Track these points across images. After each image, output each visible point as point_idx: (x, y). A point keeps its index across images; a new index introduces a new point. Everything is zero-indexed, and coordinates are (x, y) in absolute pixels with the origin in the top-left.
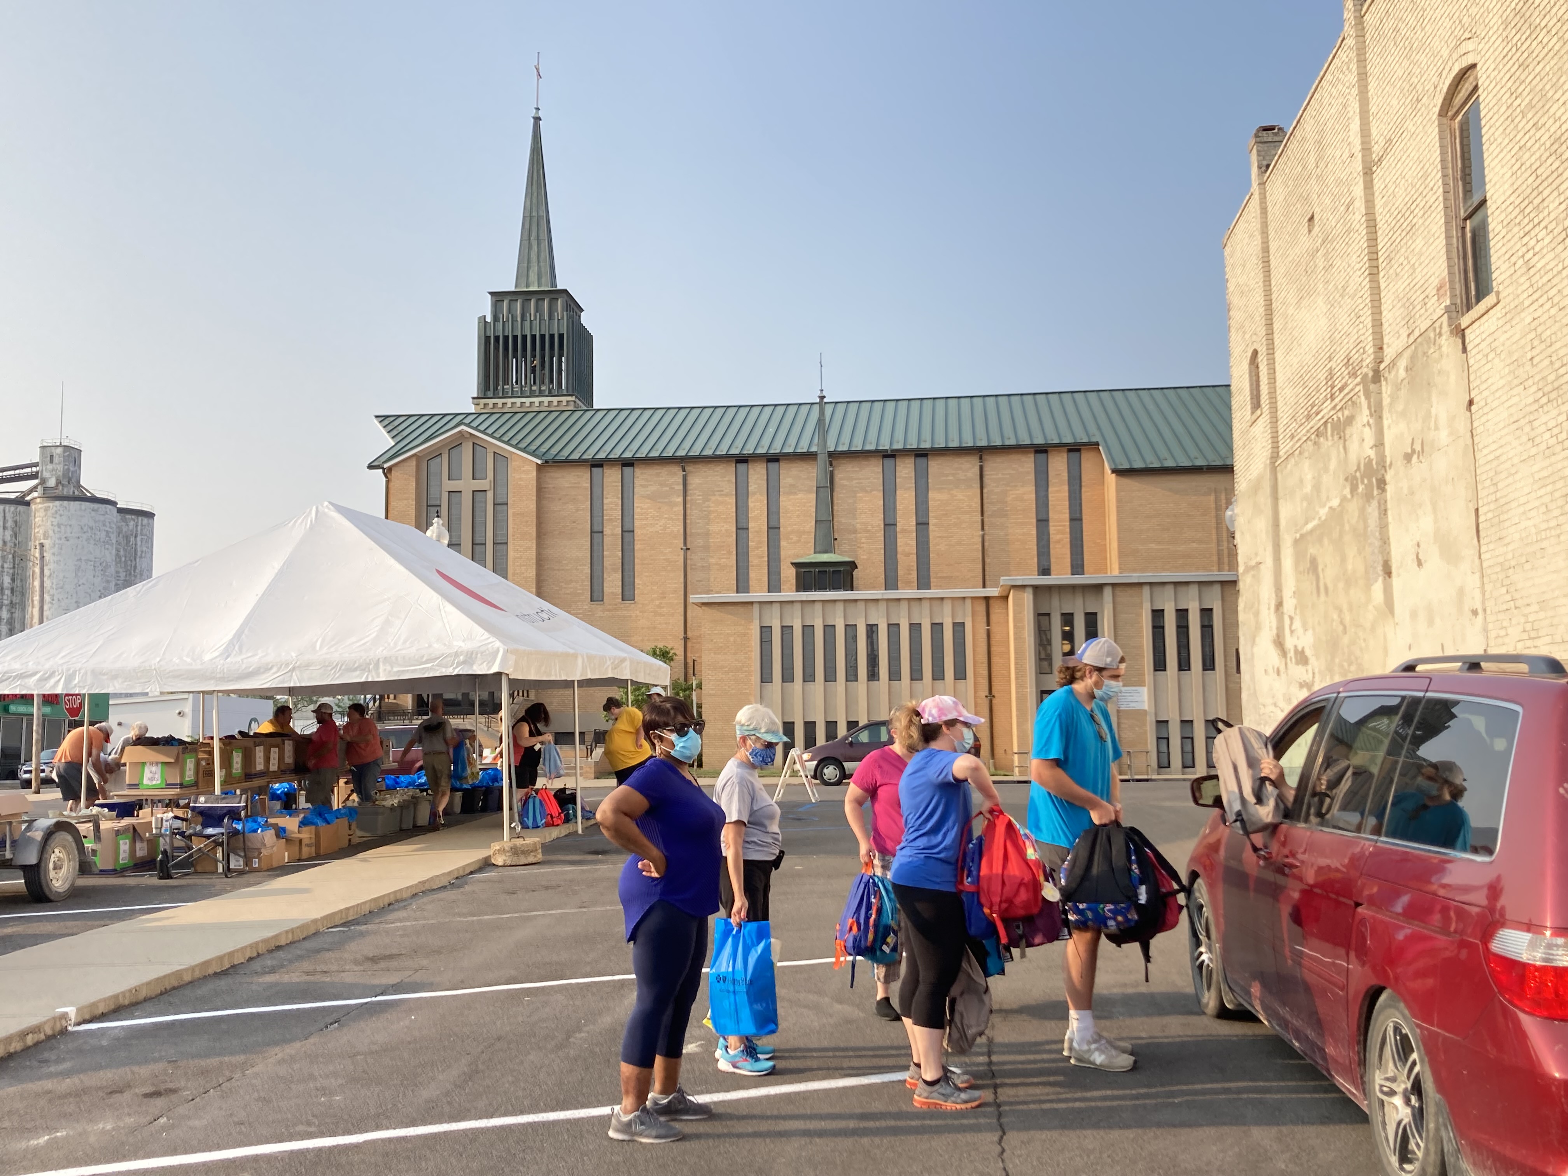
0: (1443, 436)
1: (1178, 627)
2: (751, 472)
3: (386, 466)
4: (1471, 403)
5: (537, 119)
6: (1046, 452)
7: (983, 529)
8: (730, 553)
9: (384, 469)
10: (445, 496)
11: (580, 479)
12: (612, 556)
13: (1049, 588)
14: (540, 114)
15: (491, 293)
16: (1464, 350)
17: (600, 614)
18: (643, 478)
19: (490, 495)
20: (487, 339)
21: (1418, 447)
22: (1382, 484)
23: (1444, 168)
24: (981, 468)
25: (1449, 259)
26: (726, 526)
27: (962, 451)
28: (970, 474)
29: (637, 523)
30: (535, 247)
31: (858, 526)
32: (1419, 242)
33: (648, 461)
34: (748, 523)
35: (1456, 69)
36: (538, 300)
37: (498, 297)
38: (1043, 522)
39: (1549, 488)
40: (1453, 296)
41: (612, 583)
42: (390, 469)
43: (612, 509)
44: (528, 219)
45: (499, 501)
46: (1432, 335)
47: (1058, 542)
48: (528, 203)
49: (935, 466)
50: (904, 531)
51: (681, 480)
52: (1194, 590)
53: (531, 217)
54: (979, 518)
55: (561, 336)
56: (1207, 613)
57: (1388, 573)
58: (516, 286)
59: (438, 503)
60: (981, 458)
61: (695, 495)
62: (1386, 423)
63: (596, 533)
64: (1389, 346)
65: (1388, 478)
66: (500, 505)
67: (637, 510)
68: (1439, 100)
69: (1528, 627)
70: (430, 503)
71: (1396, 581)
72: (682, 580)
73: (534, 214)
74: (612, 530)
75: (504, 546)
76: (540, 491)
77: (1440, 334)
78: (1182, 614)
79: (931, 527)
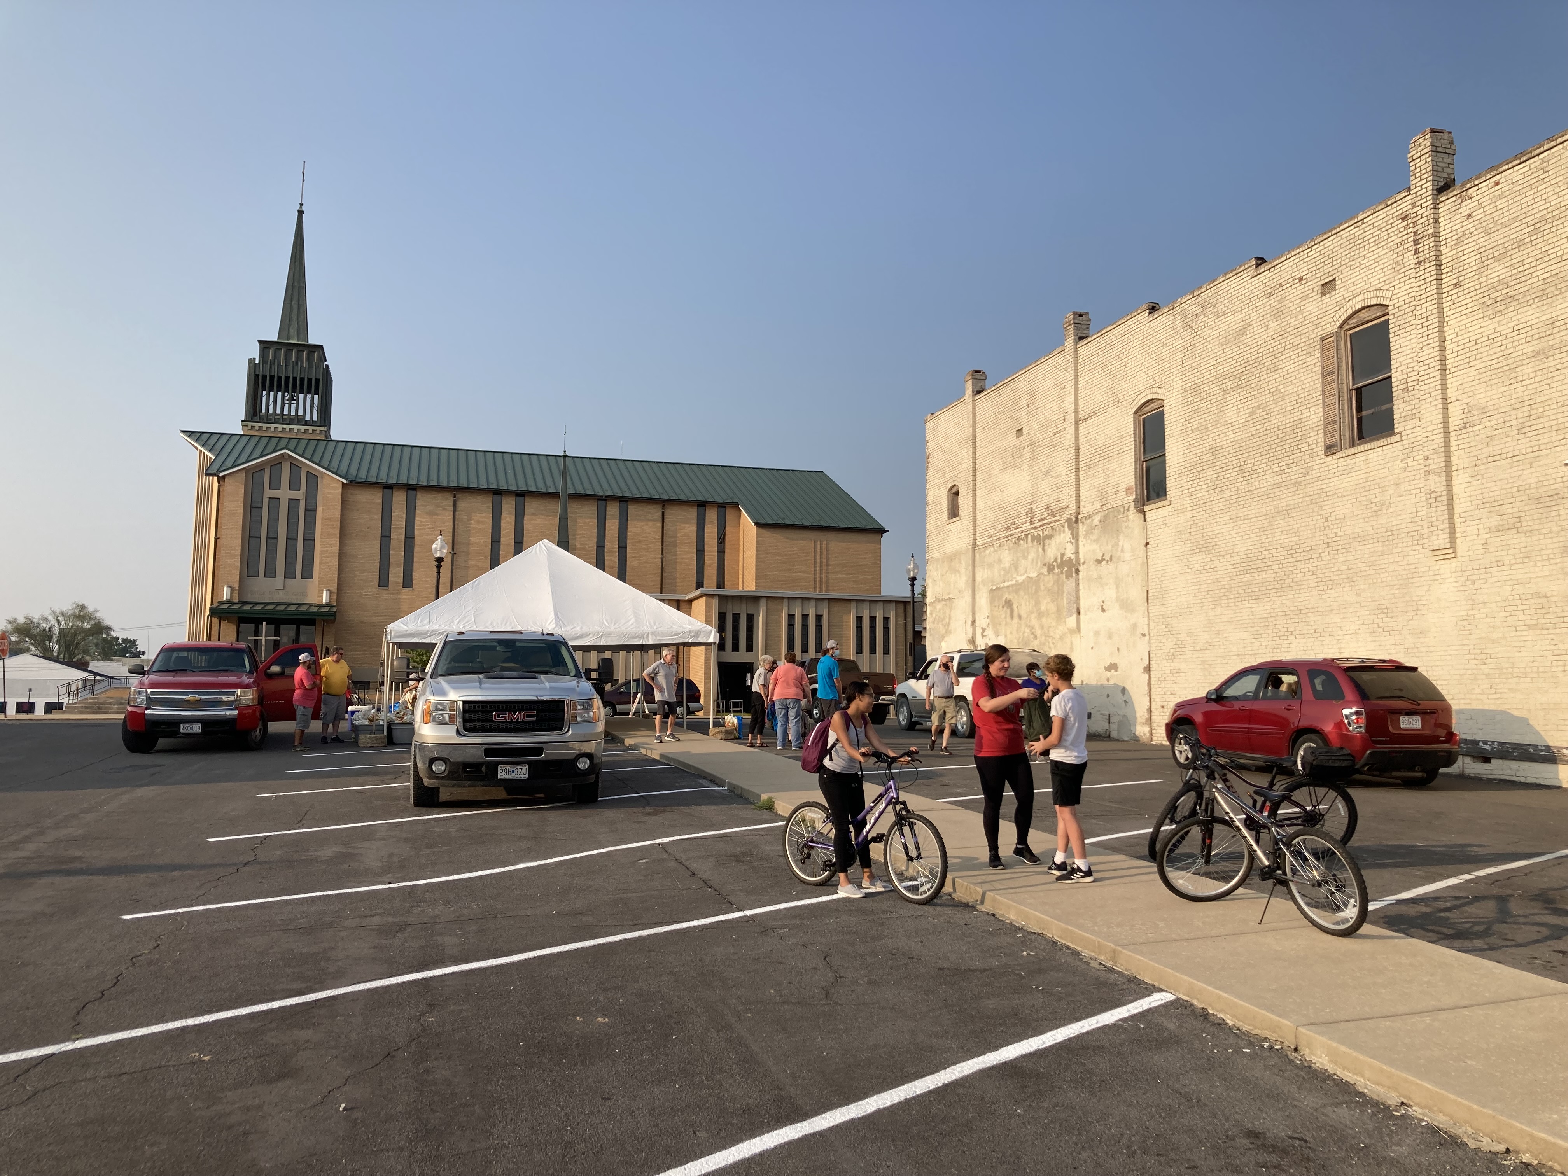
0: (1127, 555)
1: (803, 625)
2: (504, 502)
3: (221, 475)
4: (1147, 544)
5: (301, 212)
6: (705, 506)
7: (662, 553)
8: (486, 558)
9: (218, 477)
10: (266, 501)
11: (375, 498)
12: (397, 554)
13: (726, 597)
14: (304, 208)
15: (260, 342)
16: (1145, 520)
17: (386, 596)
18: (423, 501)
19: (302, 503)
20: (257, 376)
21: (1107, 557)
22: (1077, 571)
23: (1135, 437)
24: (663, 513)
25: (1135, 478)
26: (484, 539)
27: (651, 501)
28: (655, 516)
29: (417, 532)
30: (296, 311)
31: (578, 546)
32: (1114, 465)
33: (428, 488)
34: (500, 537)
35: (1149, 397)
36: (298, 351)
37: (265, 345)
38: (700, 552)
39: (1198, 587)
40: (1136, 495)
41: (396, 574)
42: (224, 477)
43: (398, 520)
44: (290, 287)
45: (309, 508)
46: (1122, 510)
47: (710, 565)
48: (292, 275)
49: (633, 509)
50: (610, 551)
51: (452, 504)
52: (813, 603)
53: (293, 287)
54: (660, 547)
55: (317, 381)
56: (819, 618)
57: (1079, 613)
58: (279, 338)
59: (259, 505)
60: (663, 506)
61: (461, 515)
62: (1081, 543)
63: (385, 537)
64: (1084, 507)
65: (1081, 569)
66: (311, 511)
67: (417, 523)
68: (1136, 408)
69: (1179, 643)
70: (254, 505)
71: (1082, 616)
72: (449, 575)
73: (296, 284)
74: (398, 536)
75: (311, 542)
76: (344, 503)
77: (1128, 510)
78: (805, 617)
79: (628, 550)
